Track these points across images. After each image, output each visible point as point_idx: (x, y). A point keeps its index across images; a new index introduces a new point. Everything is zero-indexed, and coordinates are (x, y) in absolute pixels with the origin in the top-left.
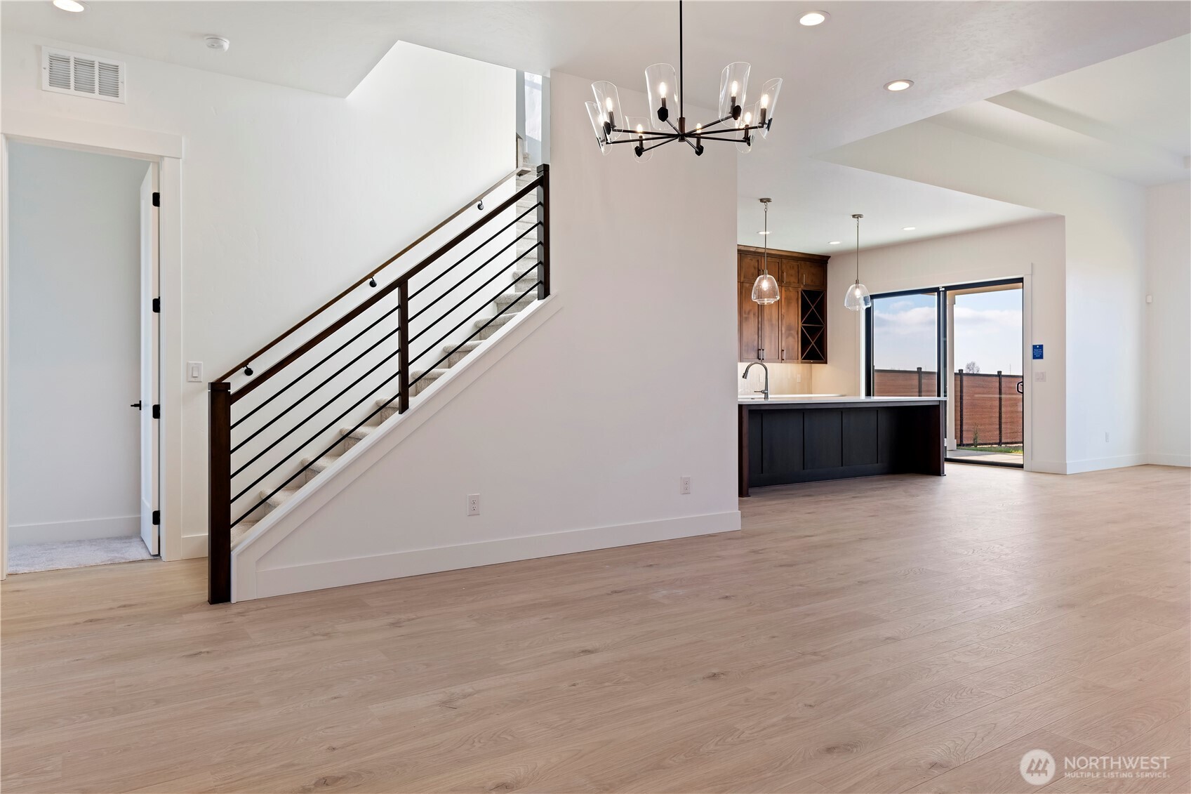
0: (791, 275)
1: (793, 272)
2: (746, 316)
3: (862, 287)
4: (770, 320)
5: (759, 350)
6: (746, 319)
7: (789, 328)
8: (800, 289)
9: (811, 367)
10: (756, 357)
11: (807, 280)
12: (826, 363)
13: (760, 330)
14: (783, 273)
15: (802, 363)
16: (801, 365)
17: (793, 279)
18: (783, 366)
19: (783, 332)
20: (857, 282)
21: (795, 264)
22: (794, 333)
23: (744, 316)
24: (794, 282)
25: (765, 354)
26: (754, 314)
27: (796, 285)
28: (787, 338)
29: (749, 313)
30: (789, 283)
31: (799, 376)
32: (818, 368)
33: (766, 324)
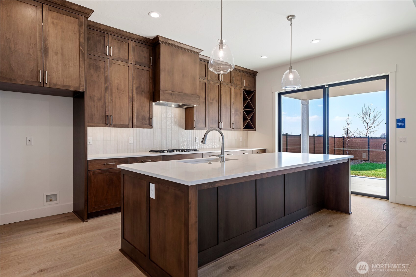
0: (238, 80)
1: (238, 78)
2: (211, 101)
3: (294, 72)
4: (226, 105)
5: (219, 122)
6: (212, 103)
7: (236, 111)
8: (242, 89)
9: (247, 133)
10: (218, 127)
11: (246, 85)
12: (256, 131)
13: (219, 111)
14: (233, 78)
15: (243, 130)
16: (242, 132)
17: (239, 83)
18: (233, 132)
19: (233, 112)
20: (291, 68)
21: (239, 73)
22: (239, 113)
23: (210, 101)
24: (239, 84)
25: (223, 125)
26: (216, 101)
27: (240, 86)
28: (235, 116)
29: (213, 100)
30: (236, 85)
31: (241, 138)
32: (251, 133)
33: (223, 107)
